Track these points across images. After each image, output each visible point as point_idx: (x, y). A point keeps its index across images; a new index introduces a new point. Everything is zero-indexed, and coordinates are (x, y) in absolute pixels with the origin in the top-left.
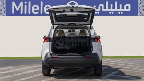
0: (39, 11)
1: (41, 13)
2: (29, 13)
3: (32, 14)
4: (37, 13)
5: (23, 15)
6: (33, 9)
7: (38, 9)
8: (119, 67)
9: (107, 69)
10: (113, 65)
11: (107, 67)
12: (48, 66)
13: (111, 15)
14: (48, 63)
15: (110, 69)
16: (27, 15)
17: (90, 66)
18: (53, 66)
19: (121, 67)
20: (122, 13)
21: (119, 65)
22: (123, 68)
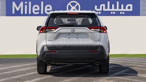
0: (40, 11)
1: (42, 13)
2: (30, 13)
3: (32, 15)
4: (38, 13)
5: (24, 15)
6: (34, 9)
7: (38, 9)
8: (131, 65)
9: (116, 67)
10: (123, 63)
11: (116, 65)
12: (45, 61)
13: (113, 15)
14: (44, 58)
15: (119, 67)
16: (28, 15)
17: (95, 61)
18: (51, 62)
19: (133, 65)
20: (123, 13)
21: (131, 64)
22: (135, 66)
